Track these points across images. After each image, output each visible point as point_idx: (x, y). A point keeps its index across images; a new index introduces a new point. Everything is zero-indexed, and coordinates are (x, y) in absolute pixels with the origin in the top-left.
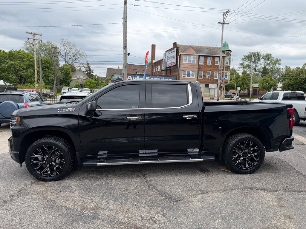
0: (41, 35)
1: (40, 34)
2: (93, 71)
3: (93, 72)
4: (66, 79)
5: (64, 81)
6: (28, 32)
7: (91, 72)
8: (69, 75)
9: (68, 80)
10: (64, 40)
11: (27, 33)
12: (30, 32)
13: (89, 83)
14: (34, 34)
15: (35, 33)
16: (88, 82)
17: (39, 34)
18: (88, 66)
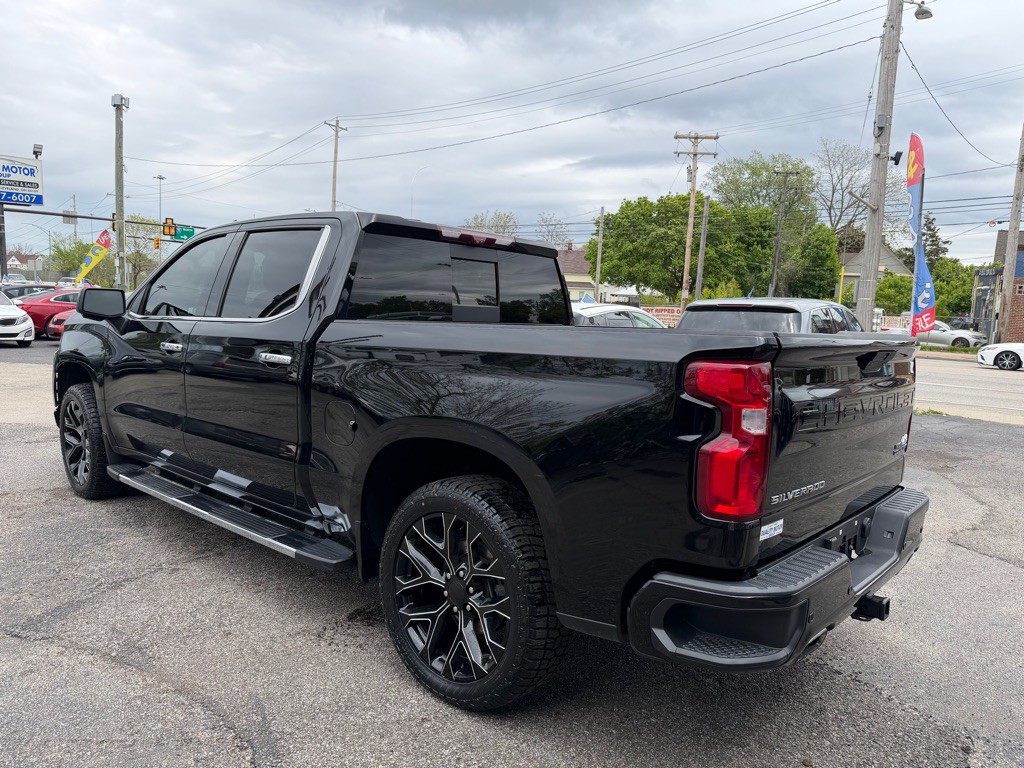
0: (716, 138)
1: (715, 135)
2: (946, 246)
3: (945, 250)
4: (813, 277)
5: (808, 282)
6: (680, 133)
7: (936, 252)
8: (828, 263)
9: (822, 280)
10: (833, 145)
11: (677, 137)
12: (685, 133)
13: (892, 292)
14: (696, 138)
15: (700, 134)
16: (890, 287)
17: (709, 135)
18: (929, 229)
